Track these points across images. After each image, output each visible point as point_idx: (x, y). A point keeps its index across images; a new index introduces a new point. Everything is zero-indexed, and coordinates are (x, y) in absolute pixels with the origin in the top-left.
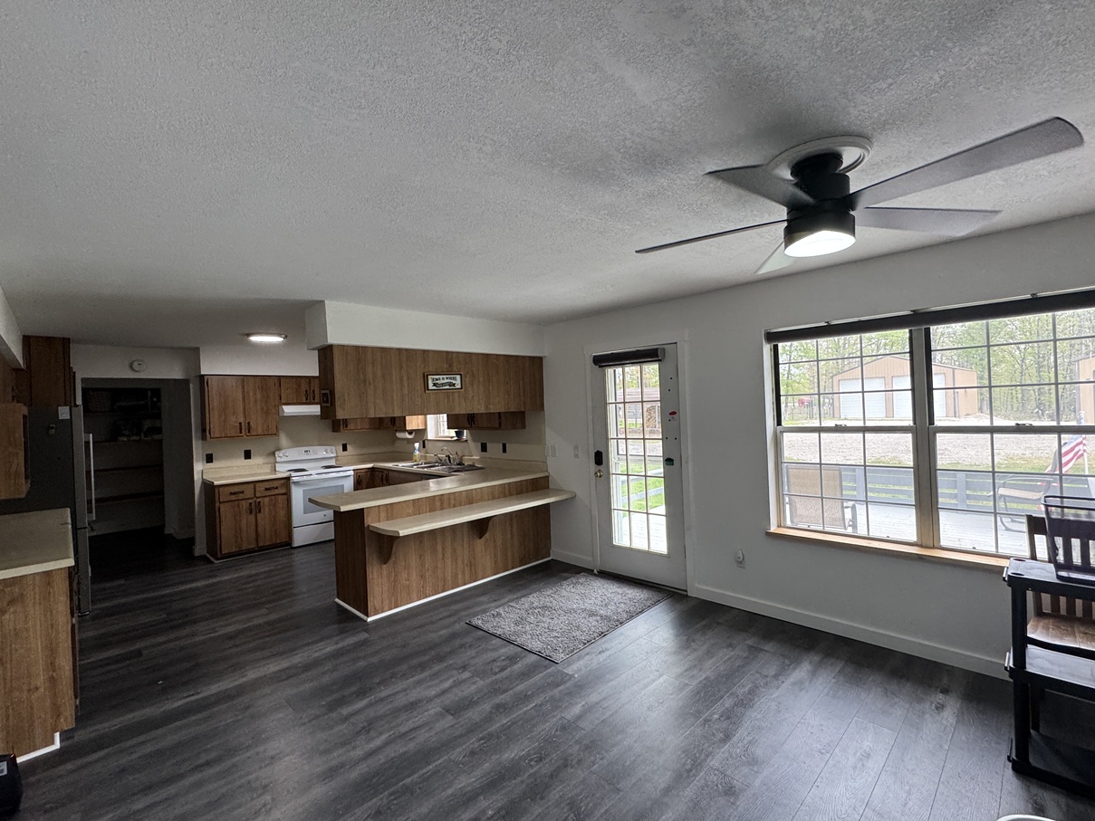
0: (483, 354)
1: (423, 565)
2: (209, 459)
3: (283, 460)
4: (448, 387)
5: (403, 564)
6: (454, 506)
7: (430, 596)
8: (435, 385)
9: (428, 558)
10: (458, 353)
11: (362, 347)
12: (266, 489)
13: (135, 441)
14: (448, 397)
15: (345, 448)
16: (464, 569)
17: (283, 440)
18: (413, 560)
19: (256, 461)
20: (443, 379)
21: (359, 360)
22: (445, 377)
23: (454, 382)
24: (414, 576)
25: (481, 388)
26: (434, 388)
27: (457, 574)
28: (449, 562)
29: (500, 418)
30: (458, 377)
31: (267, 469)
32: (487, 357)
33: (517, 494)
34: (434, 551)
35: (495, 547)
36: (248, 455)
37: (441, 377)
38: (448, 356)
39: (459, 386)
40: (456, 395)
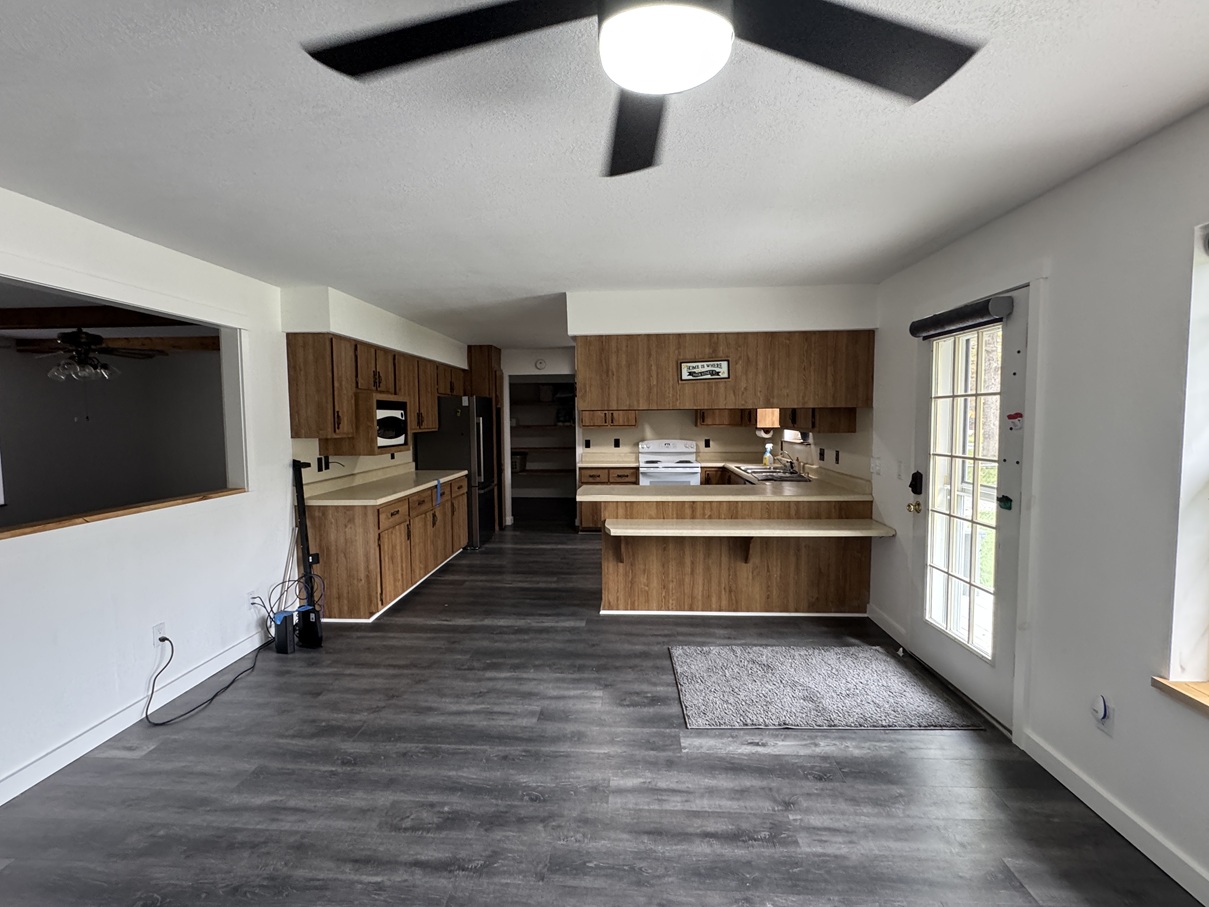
0: (766, 333)
1: (666, 574)
2: (588, 444)
3: (646, 450)
4: (709, 376)
5: (642, 567)
6: (710, 517)
7: (672, 610)
8: (690, 374)
9: (672, 567)
10: (726, 334)
11: (606, 336)
12: (619, 476)
13: (567, 426)
14: (710, 389)
15: (707, 444)
16: (720, 592)
17: (648, 432)
18: (655, 566)
19: (624, 449)
20: (703, 366)
21: (603, 350)
22: (705, 364)
23: (718, 370)
24: (655, 583)
25: (761, 377)
26: (691, 377)
27: (709, 597)
28: (700, 580)
29: (813, 416)
30: (724, 364)
31: (632, 458)
32: (771, 337)
33: (810, 518)
34: (681, 564)
35: (769, 578)
36: (617, 444)
37: (700, 364)
38: (712, 339)
39: (726, 375)
40: (722, 385)
